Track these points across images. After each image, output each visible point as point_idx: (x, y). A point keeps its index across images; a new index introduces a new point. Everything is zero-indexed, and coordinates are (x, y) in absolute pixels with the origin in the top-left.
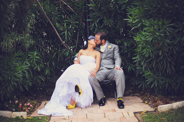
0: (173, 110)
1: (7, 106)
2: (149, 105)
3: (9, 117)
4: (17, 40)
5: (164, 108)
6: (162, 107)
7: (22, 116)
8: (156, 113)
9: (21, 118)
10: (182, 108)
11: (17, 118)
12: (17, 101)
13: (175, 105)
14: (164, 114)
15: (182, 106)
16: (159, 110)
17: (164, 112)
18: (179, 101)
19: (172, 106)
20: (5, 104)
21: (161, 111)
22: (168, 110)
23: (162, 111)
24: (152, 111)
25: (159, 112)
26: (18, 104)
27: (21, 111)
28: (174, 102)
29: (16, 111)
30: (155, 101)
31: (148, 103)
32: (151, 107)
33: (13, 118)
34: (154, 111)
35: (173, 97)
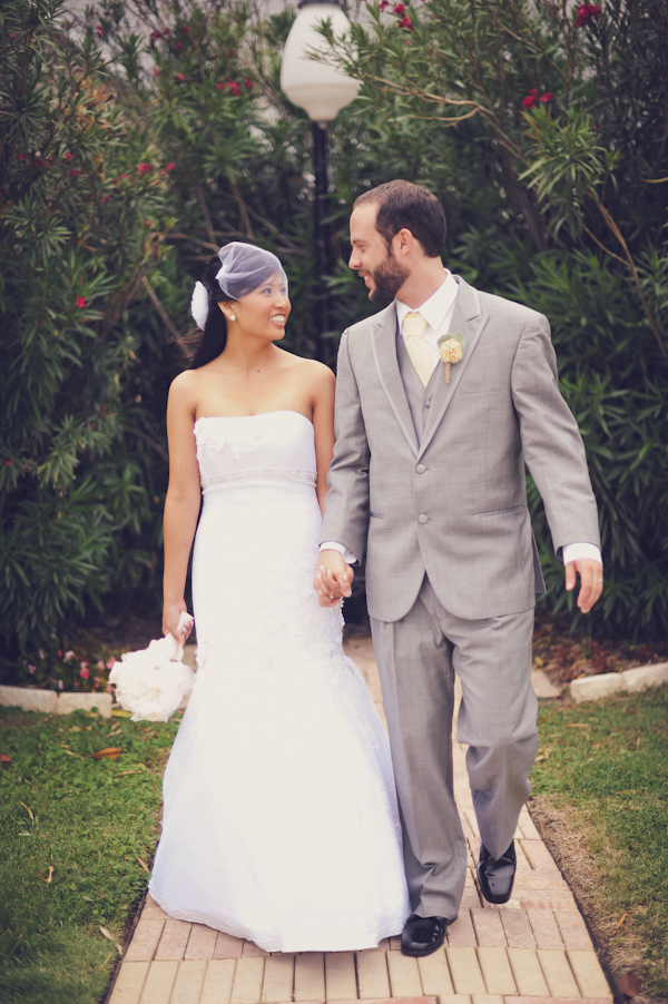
0: (624, 694)
1: (32, 669)
2: (548, 673)
3: (48, 711)
4: (83, 446)
5: (592, 686)
6: (586, 685)
7: (94, 710)
8: (563, 706)
9: (94, 715)
10: (658, 690)
11: (80, 717)
12: (69, 654)
13: (637, 677)
14: (590, 708)
15: (660, 682)
16: (574, 694)
17: (591, 702)
18: (654, 662)
19: (624, 682)
20: (25, 662)
21: (583, 696)
22: (604, 694)
23: (584, 700)
24: (551, 699)
25: (573, 701)
26: (75, 664)
27: (90, 691)
28: (634, 667)
29: (69, 689)
30: (566, 662)
31: (545, 665)
32: (552, 682)
33: (64, 716)
34: (559, 698)
35: (632, 648)
